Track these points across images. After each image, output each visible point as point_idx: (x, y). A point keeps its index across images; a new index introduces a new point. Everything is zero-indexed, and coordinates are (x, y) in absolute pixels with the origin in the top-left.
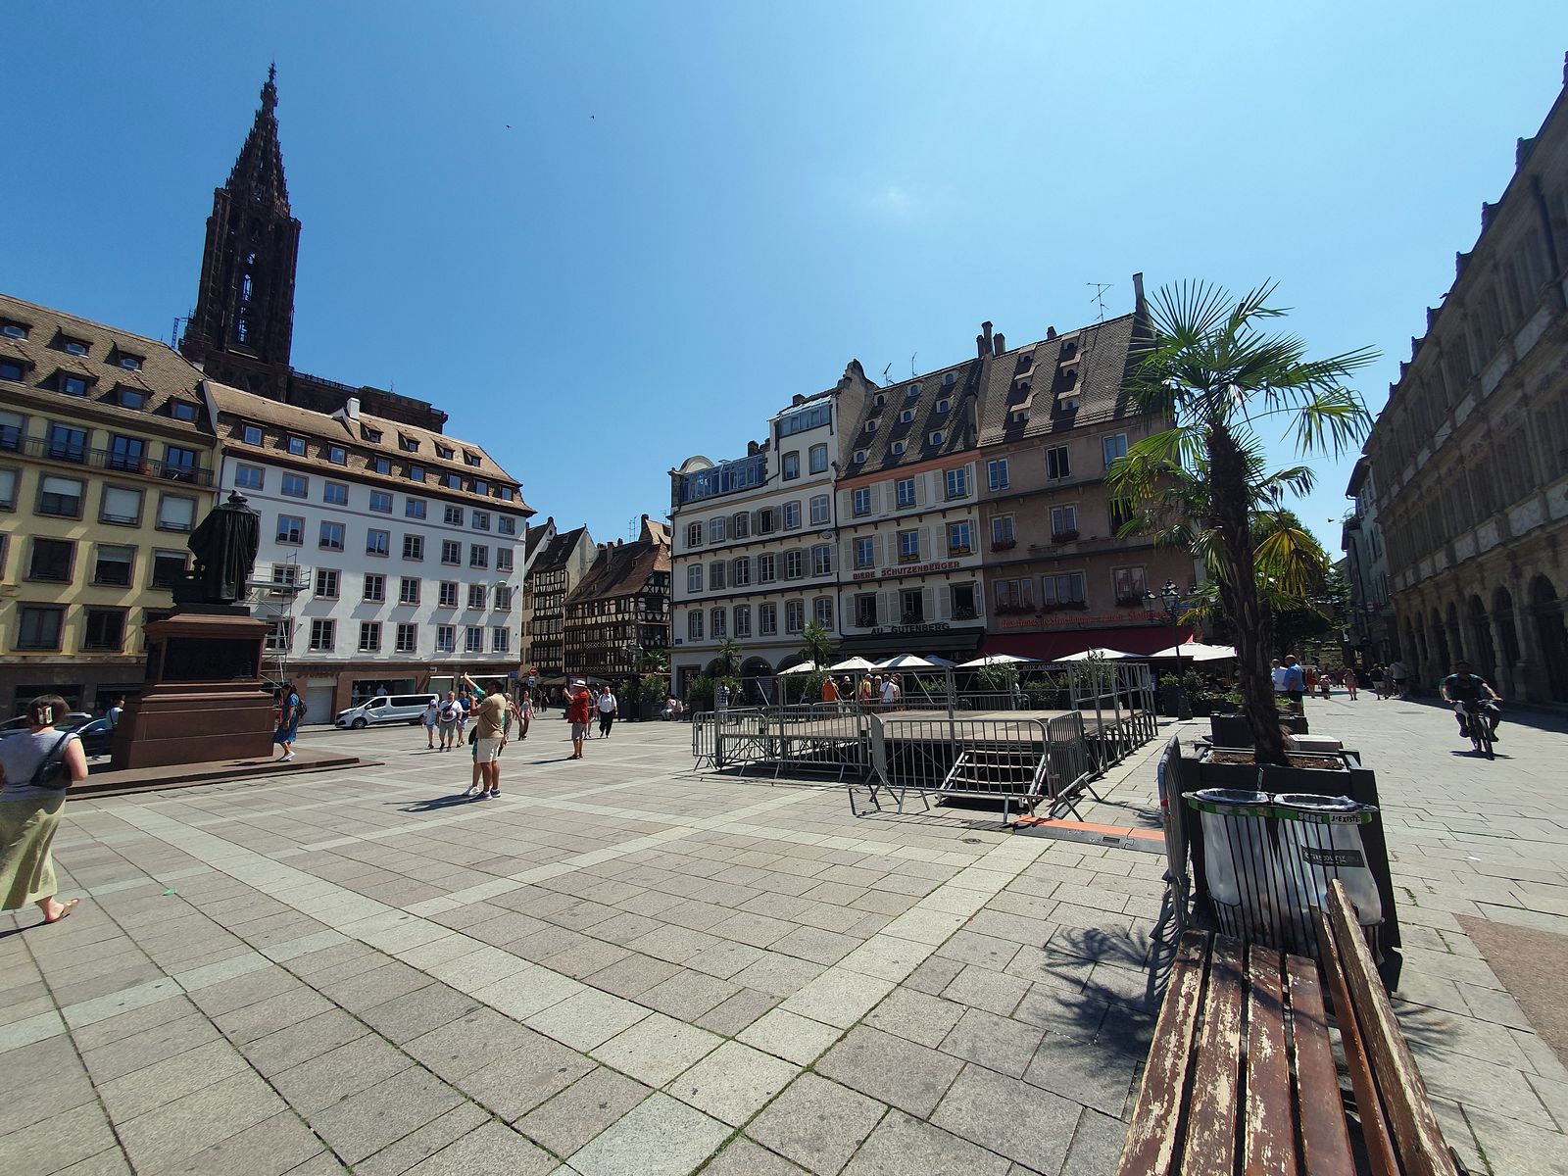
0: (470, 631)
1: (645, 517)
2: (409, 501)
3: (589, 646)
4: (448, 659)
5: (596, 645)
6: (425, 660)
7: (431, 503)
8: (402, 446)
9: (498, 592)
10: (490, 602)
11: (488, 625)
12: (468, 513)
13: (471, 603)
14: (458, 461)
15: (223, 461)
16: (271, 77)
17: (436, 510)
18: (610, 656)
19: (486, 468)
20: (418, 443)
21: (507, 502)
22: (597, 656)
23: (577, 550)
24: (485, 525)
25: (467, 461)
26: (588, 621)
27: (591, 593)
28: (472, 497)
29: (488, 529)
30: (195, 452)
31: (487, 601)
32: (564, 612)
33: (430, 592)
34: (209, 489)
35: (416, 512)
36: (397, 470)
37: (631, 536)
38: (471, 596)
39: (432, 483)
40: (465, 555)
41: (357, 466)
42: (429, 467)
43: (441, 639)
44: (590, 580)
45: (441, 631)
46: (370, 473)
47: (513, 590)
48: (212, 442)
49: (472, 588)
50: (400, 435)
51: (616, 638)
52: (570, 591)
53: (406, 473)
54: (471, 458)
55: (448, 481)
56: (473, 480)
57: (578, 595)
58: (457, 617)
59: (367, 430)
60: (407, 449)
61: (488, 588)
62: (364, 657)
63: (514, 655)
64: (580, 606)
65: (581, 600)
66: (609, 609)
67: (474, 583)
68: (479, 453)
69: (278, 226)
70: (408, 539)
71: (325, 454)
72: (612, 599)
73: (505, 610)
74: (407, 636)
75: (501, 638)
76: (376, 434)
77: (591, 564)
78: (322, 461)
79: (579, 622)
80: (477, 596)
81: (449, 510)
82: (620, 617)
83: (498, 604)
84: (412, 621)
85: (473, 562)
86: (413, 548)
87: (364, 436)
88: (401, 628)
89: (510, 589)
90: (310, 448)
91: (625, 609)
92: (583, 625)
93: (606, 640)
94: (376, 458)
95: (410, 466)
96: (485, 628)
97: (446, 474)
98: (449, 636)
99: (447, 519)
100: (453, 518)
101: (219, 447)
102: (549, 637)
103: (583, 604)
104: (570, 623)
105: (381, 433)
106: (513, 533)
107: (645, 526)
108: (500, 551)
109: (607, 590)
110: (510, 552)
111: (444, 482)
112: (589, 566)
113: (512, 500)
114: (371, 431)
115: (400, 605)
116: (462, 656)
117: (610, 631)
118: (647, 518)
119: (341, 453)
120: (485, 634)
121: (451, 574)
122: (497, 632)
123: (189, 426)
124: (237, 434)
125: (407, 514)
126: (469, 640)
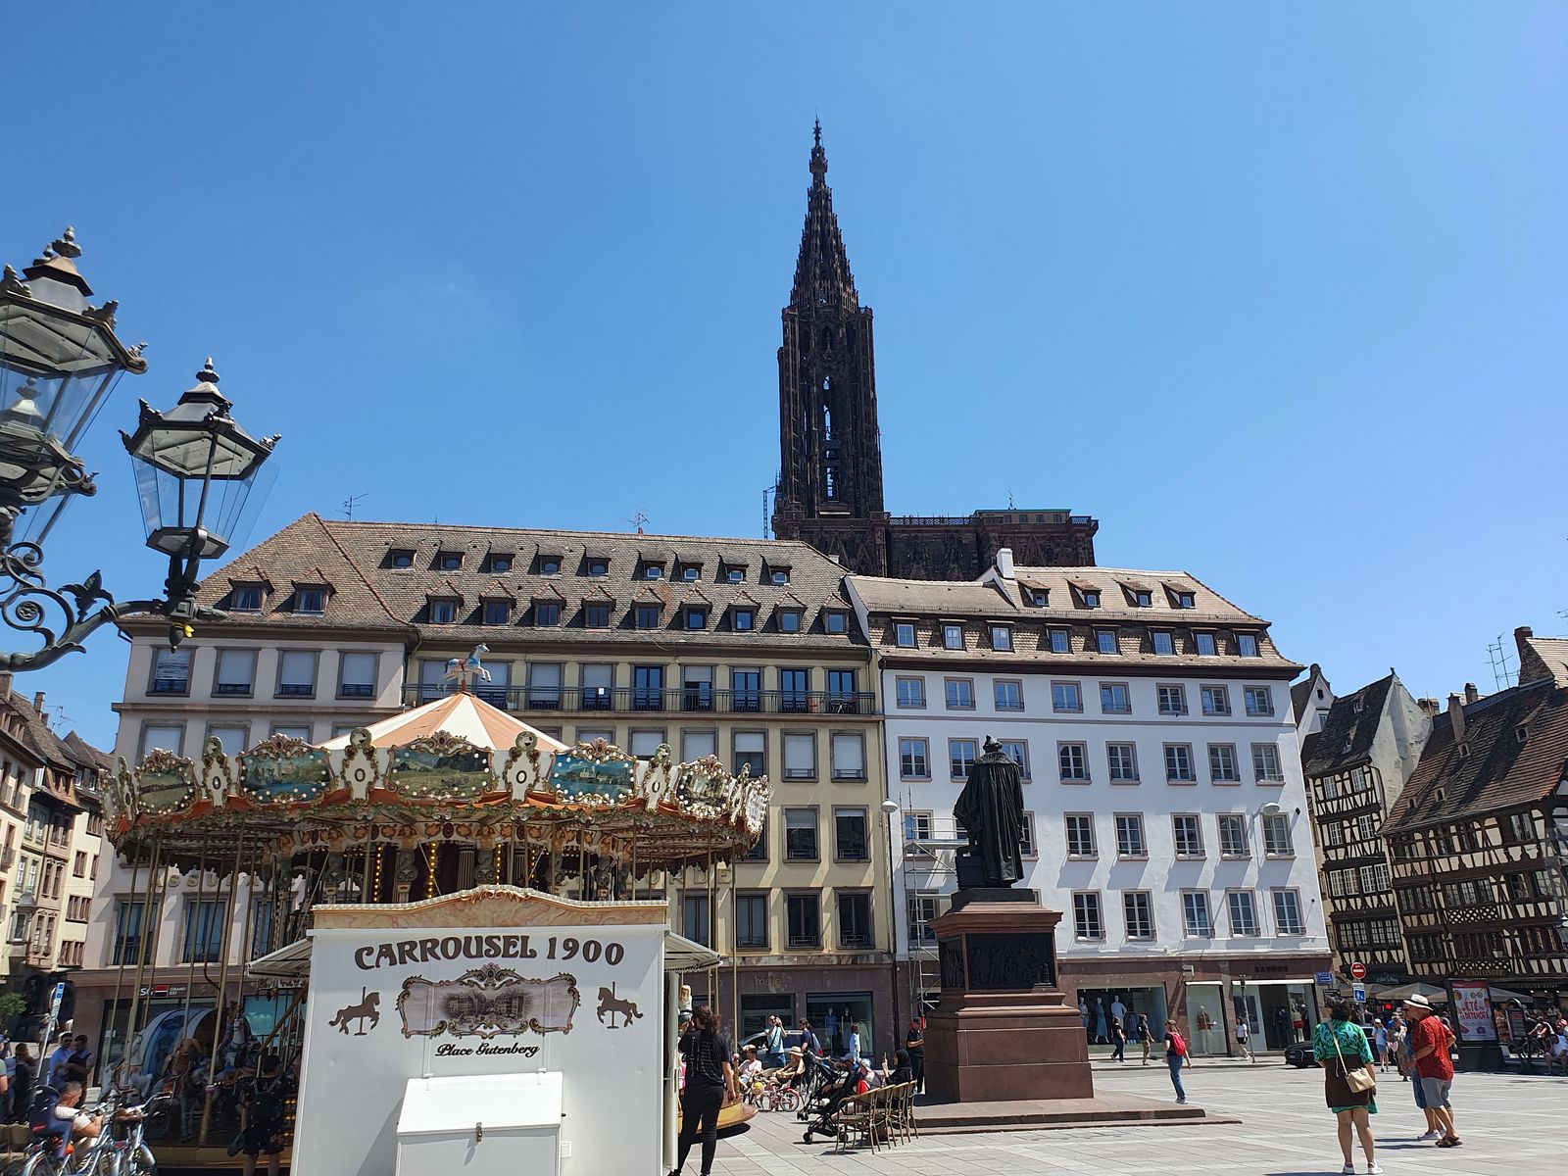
0: (1233, 898)
1: (1522, 634)
2: (1105, 687)
3: (1456, 918)
4: (1206, 951)
5: (1472, 915)
6: (1172, 953)
7: (1134, 683)
8: (1079, 603)
9: (1267, 824)
10: (1256, 843)
11: (1260, 886)
12: (1192, 689)
13: (1226, 848)
14: (1160, 608)
15: (882, 678)
16: (817, 139)
17: (1144, 694)
18: (1512, 938)
19: (1205, 608)
20: (1097, 592)
21: (1249, 660)
22: (1478, 938)
23: (1385, 722)
24: (1221, 706)
25: (1173, 604)
26: (1443, 865)
27: (1436, 807)
28: (1194, 663)
29: (1229, 712)
30: (852, 672)
31: (1251, 842)
32: (1385, 849)
33: (1159, 833)
34: (874, 718)
35: (1117, 704)
36: (1079, 642)
37: (1498, 676)
38: (1224, 835)
39: (1130, 652)
40: (1201, 763)
41: (1026, 649)
42: (1122, 627)
43: (1190, 914)
44: (1426, 779)
45: (1187, 899)
46: (1045, 656)
47: (1291, 816)
48: (866, 655)
49: (1223, 820)
50: (1072, 586)
51: (1515, 900)
52: (1390, 807)
53: (1092, 645)
54: (1180, 597)
55: (1152, 644)
56: (1188, 633)
57: (1411, 812)
58: (1208, 874)
59: (1029, 591)
60: (1086, 606)
61: (1248, 818)
62: (1086, 952)
63: (1316, 940)
64: (1418, 836)
65: (1417, 821)
66: (1485, 838)
67: (1224, 810)
68: (1190, 585)
69: (849, 326)
70: (1112, 750)
71: (987, 641)
72: (1489, 814)
73: (1284, 856)
74: (1138, 911)
75: (1288, 908)
76: (1041, 594)
77: (1421, 747)
78: (985, 651)
79: (1423, 868)
80: (1232, 832)
81: (1162, 692)
82: (1516, 853)
83: (1270, 848)
84: (1142, 887)
85: (1215, 775)
86: (1123, 765)
87: (1027, 603)
88: (1128, 897)
89: (1285, 816)
90: (968, 636)
91: (1524, 835)
92: (1433, 874)
93: (1494, 904)
94: (1047, 630)
95: (1095, 631)
96: (1258, 893)
97: (1147, 632)
98: (1201, 910)
99: (1163, 708)
100: (1171, 703)
101: (876, 659)
102: (1364, 902)
103: (1424, 830)
104: (1402, 871)
105: (1046, 591)
106: (1271, 712)
107: (1527, 654)
108: (1256, 748)
109: (1471, 796)
110: (1273, 748)
111: (1148, 647)
112: (1417, 751)
113: (1259, 655)
114: (1034, 591)
115: (1120, 860)
116: (1229, 944)
117: (1499, 884)
118: (1530, 634)
119: (1004, 633)
120: (1259, 902)
121: (1185, 799)
122: (1278, 899)
123: (842, 640)
124: (890, 639)
125: (1105, 709)
126: (1235, 914)
